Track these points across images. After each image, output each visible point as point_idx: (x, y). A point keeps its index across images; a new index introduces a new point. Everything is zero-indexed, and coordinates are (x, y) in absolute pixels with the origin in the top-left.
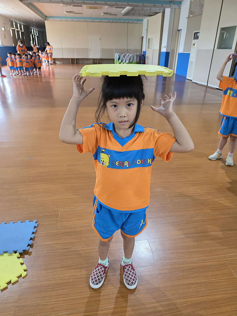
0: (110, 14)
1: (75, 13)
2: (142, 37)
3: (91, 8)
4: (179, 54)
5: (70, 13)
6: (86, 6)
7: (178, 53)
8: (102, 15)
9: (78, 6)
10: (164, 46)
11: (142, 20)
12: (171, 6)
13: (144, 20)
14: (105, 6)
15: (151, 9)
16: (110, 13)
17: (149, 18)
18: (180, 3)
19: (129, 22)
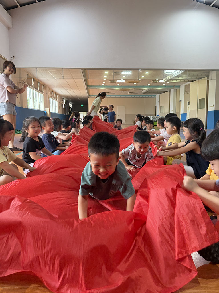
0: (134, 93)
1: (111, 93)
2: (156, 106)
3: (123, 90)
4: (181, 114)
5: (108, 93)
8: (129, 94)
10: (171, 110)
11: (156, 96)
12: (174, 88)
13: (156, 95)
17: (160, 94)
18: (179, 86)
19: (146, 97)
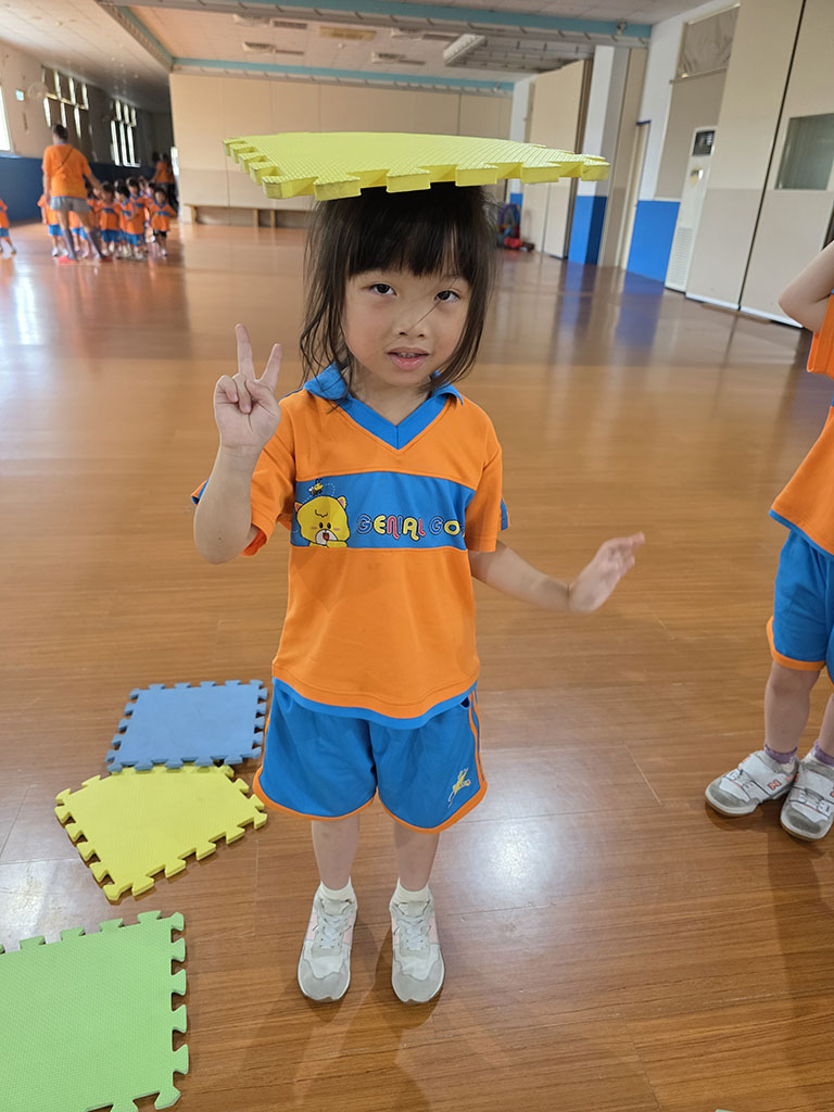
0: (403, 60)
1: (277, 51)
3: (337, 34)
4: (639, 202)
5: (263, 50)
6: (322, 28)
7: (635, 202)
8: (374, 60)
9: (291, 25)
11: (511, 86)
12: (615, 40)
13: (517, 85)
14: (387, 29)
15: (546, 45)
16: (403, 56)
17: (535, 77)
18: (647, 30)
19: (464, 91)
